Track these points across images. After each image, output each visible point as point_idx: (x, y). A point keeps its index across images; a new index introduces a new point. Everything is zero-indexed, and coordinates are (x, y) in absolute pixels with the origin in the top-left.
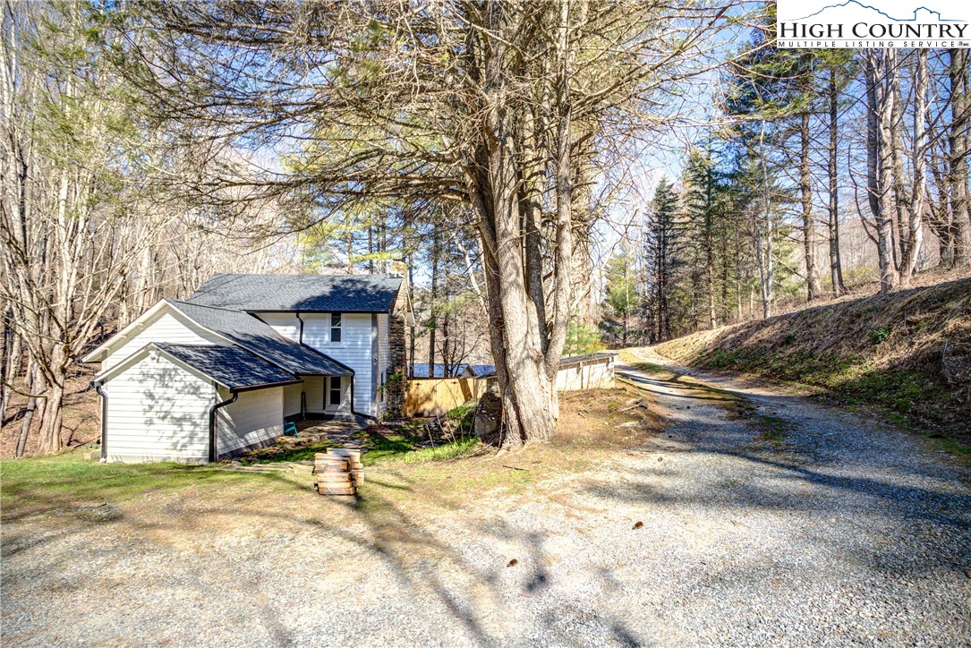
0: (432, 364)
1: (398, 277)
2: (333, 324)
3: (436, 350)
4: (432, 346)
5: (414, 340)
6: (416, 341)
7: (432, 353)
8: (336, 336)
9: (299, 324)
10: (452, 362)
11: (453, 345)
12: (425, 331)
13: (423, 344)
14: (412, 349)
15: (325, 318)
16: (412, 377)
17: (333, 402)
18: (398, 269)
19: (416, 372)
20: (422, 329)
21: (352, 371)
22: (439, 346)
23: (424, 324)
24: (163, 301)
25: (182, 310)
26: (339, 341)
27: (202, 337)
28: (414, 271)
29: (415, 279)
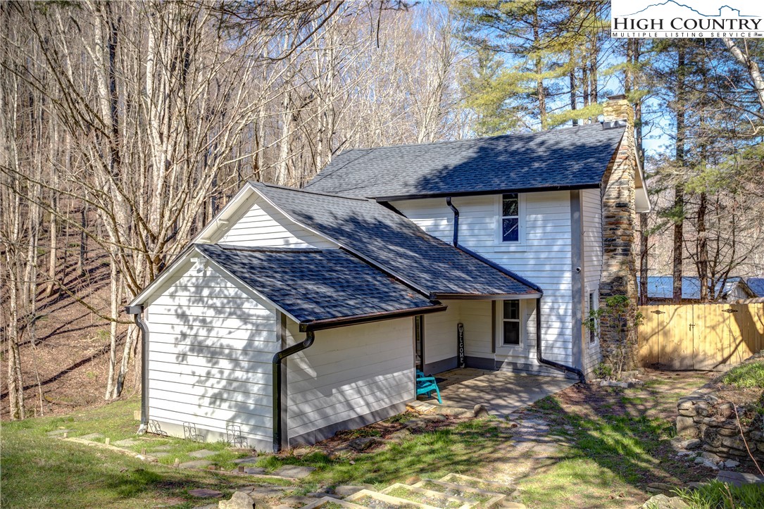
0: (678, 276)
1: (617, 125)
2: (506, 212)
3: (685, 254)
4: (678, 249)
5: (646, 240)
6: (650, 242)
7: (678, 260)
8: (510, 232)
9: (452, 215)
10: (713, 274)
11: (715, 246)
12: (665, 224)
13: (662, 247)
14: (644, 254)
15: (492, 203)
16: (646, 300)
17: (507, 341)
18: (618, 112)
19: (652, 290)
20: (660, 221)
21: (539, 290)
22: (690, 248)
23: (663, 213)
24: (248, 186)
25: (272, 198)
26: (516, 239)
27: (298, 238)
28: (645, 130)
29: (646, 144)
